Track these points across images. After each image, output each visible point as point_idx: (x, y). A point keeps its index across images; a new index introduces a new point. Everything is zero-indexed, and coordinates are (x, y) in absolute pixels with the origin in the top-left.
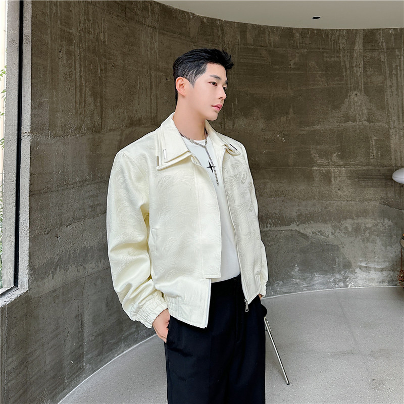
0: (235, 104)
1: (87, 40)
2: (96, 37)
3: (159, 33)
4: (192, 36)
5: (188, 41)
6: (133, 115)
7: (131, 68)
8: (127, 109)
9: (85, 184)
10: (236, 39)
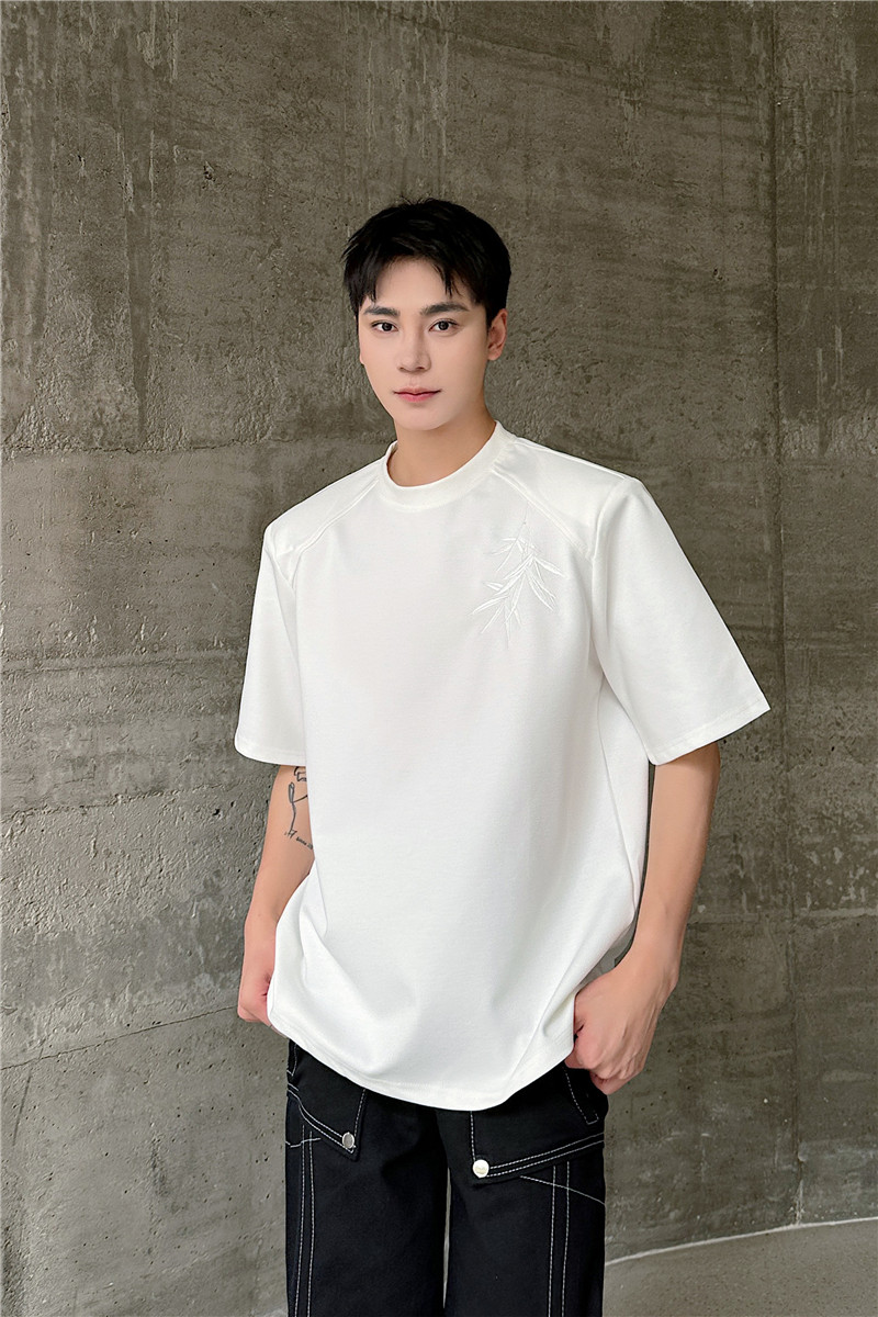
0: (830, 354)
1: (57, 54)
2: (109, 46)
3: (456, 47)
4: (618, 58)
5: (598, 82)
6: (315, 387)
7: (307, 187)
8: (281, 361)
9: (47, 664)
10: (837, 69)
